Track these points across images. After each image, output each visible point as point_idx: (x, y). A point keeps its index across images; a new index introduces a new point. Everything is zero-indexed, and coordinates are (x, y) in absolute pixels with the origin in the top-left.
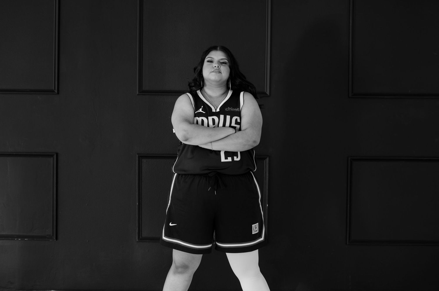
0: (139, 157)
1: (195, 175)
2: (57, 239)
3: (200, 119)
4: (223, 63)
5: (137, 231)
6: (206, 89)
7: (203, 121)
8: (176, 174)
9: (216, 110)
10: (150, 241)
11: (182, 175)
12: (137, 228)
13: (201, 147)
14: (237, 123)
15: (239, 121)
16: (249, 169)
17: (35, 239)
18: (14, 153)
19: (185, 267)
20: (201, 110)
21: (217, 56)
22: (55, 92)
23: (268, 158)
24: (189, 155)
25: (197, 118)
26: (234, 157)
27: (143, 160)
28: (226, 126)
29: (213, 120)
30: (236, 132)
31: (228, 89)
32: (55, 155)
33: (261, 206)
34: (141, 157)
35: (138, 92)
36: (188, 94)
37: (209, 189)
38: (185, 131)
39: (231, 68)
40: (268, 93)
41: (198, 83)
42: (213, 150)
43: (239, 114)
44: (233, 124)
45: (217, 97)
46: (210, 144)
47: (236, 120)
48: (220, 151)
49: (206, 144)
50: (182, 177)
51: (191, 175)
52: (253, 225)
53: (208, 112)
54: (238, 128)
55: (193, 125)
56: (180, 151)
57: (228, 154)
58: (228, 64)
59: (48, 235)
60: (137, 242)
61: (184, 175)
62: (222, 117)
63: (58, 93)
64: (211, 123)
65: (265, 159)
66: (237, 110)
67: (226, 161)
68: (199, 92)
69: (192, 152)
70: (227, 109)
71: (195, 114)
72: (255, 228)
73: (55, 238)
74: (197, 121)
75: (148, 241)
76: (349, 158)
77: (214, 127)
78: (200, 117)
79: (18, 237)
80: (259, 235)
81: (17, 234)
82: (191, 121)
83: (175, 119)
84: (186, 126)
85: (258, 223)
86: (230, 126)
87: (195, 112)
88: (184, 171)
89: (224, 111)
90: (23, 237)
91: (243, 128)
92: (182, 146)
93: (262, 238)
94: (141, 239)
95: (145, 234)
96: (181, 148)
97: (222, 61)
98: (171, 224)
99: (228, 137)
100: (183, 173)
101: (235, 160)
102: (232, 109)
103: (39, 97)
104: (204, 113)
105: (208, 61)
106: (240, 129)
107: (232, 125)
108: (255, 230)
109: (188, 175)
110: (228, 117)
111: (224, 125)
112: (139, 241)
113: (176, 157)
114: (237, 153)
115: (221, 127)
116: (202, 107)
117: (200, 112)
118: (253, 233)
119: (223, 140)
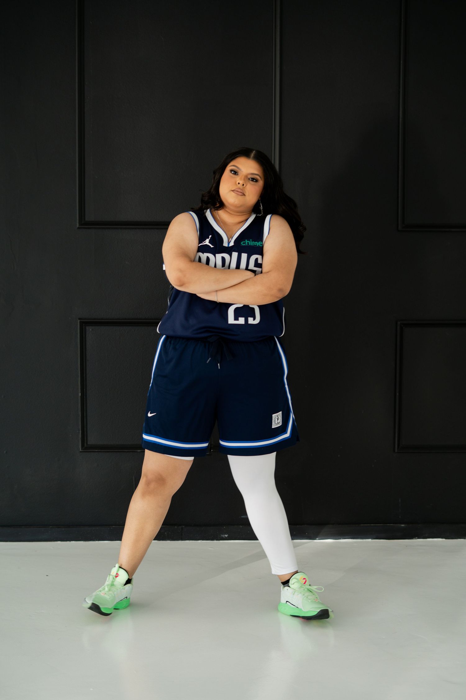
0: (81, 323)
1: (188, 339)
3: (204, 256)
5: (80, 436)
8: (164, 336)
9: (229, 243)
10: (100, 451)
11: (172, 338)
12: (80, 432)
13: (201, 297)
15: (261, 262)
19: (161, 481)
20: (207, 242)
25: (200, 254)
26: (250, 318)
27: (87, 328)
28: (241, 267)
30: (255, 276)
33: (286, 386)
34: (84, 324)
35: (78, 224)
37: (208, 361)
38: (181, 271)
42: (219, 302)
43: (260, 251)
44: (252, 266)
46: (214, 294)
47: (257, 260)
49: (209, 292)
50: (171, 341)
52: (273, 415)
53: (218, 246)
54: (258, 271)
55: (193, 263)
57: (240, 312)
60: (81, 452)
64: (219, 263)
66: (258, 244)
67: (236, 322)
68: (209, 214)
70: (243, 243)
72: (277, 420)
74: (200, 258)
75: (96, 451)
76: (399, 323)
77: (224, 269)
78: (204, 253)
80: (282, 429)
83: (169, 249)
85: (281, 412)
86: (247, 269)
87: (198, 246)
89: (239, 247)
93: (287, 433)
94: (87, 448)
95: (92, 440)
96: (173, 296)
97: (250, 176)
98: (149, 415)
99: (244, 282)
101: (249, 323)
102: (251, 244)
104: (212, 246)
105: (231, 171)
106: (261, 272)
107: (249, 268)
108: (276, 423)
110: (244, 256)
111: (238, 267)
112: (82, 451)
115: (233, 269)
116: (210, 236)
117: (206, 245)
118: (273, 427)
119: (234, 287)
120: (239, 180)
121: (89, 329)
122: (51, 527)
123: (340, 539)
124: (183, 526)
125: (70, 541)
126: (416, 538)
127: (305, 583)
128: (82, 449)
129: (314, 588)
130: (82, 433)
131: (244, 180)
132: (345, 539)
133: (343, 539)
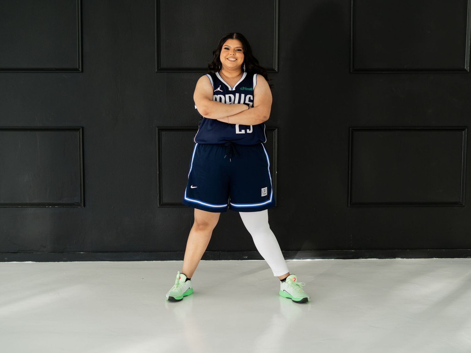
0: (159, 130)
1: (213, 145)
2: (84, 206)
3: (218, 97)
4: (239, 50)
5: (158, 198)
6: (224, 72)
7: (220, 98)
8: (197, 144)
9: (232, 89)
10: (170, 206)
11: (202, 144)
13: (219, 121)
14: (250, 100)
15: (252, 99)
16: (259, 140)
17: (65, 206)
18: (43, 128)
19: (205, 224)
20: (219, 89)
21: (233, 44)
22: (79, 71)
23: (277, 129)
24: (209, 127)
25: (216, 96)
26: (247, 130)
27: (162, 132)
28: (241, 103)
29: (230, 97)
30: (249, 109)
31: (242, 72)
32: (81, 129)
35: (156, 69)
36: (208, 75)
37: (225, 157)
38: (206, 106)
39: (245, 54)
40: (276, 69)
41: (216, 67)
42: (230, 124)
43: (252, 93)
44: (247, 102)
45: (233, 78)
46: (227, 118)
47: (250, 98)
48: (235, 125)
49: (223, 118)
50: (202, 146)
51: (210, 144)
52: (262, 189)
53: (225, 91)
54: (251, 105)
55: (212, 102)
56: (201, 124)
57: (242, 127)
58: (243, 51)
59: (76, 202)
60: (159, 207)
61: (204, 144)
62: (237, 95)
63: (82, 71)
64: (228, 100)
65: (274, 130)
66: (251, 89)
67: (240, 133)
68: (217, 74)
69: (211, 125)
70: (242, 89)
71: (214, 92)
72: (264, 192)
73: (83, 205)
74: (216, 99)
75: (168, 206)
76: (351, 129)
77: (231, 104)
78: (218, 95)
79: (49, 204)
80: (267, 198)
81: (48, 202)
82: (211, 99)
83: (197, 97)
84: (206, 103)
85: (267, 187)
86: (244, 103)
87: (214, 91)
88: (204, 141)
89: (239, 90)
90: (53, 205)
91: (255, 105)
92: (203, 119)
93: (270, 200)
94: (162, 205)
95: (165, 200)
96: (202, 122)
98: (192, 187)
99: (242, 112)
100: (203, 143)
101: (247, 132)
102: (246, 89)
103: (64, 75)
104: (222, 91)
105: (225, 48)
106: (253, 106)
109: (208, 144)
110: (243, 95)
111: (239, 102)
113: (198, 129)
114: (250, 126)
115: (236, 104)
116: (220, 86)
117: (218, 91)
118: (262, 196)
119: (238, 115)
120: (231, 52)
121: (163, 133)
122: (140, 252)
124: (221, 252)
125: (152, 261)
126: (361, 258)
127: (294, 281)
129: (299, 284)
130: (159, 196)
131: (234, 52)
132: (318, 259)
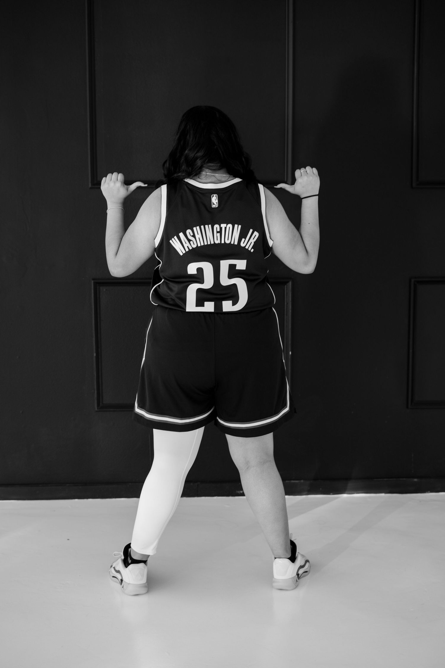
0: (95, 284)
5: (96, 395)
10: (115, 410)
12: (96, 391)
23: (290, 283)
27: (101, 288)
34: (98, 285)
35: (90, 184)
60: (97, 411)
65: (286, 283)
75: (112, 410)
76: (413, 280)
94: (102, 407)
95: (107, 399)
121: (103, 289)
122: (68, 485)
123: (354, 494)
124: (199, 483)
126: (429, 492)
128: (97, 409)
130: (97, 393)
133: (357, 493)
